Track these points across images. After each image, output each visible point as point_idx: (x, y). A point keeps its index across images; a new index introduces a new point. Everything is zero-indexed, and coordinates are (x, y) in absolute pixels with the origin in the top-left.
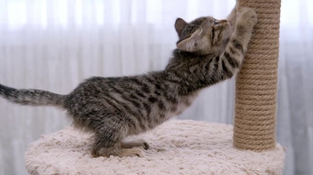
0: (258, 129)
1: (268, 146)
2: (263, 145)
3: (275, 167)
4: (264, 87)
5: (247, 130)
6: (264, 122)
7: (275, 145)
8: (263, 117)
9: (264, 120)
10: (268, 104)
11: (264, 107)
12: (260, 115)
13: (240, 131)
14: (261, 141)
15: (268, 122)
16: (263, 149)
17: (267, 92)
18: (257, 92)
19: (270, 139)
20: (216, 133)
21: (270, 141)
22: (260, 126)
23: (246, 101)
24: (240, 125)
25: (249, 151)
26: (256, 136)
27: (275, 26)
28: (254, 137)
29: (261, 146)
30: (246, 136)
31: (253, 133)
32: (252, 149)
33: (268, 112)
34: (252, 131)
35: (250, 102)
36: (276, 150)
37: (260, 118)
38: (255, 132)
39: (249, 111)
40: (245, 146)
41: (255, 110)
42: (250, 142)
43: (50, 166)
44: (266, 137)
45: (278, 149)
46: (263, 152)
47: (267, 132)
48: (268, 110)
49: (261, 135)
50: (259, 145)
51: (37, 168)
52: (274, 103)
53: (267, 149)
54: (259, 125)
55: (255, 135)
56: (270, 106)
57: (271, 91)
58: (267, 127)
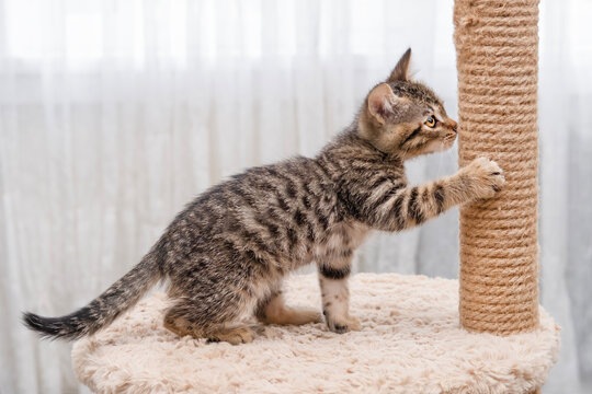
0: (502, 293)
1: (522, 325)
2: (513, 322)
3: (530, 365)
4: (510, 213)
5: (481, 294)
6: (513, 280)
7: (538, 322)
8: (511, 271)
9: (514, 275)
10: (519, 245)
11: (512, 251)
12: (504, 267)
13: (470, 298)
14: (509, 316)
15: (521, 279)
16: (512, 330)
17: (515, 222)
18: (498, 223)
19: (526, 310)
20: (436, 299)
21: (525, 314)
22: (505, 288)
23: (479, 241)
24: (469, 286)
25: (486, 333)
26: (499, 307)
27: (526, 98)
28: (494, 309)
29: (509, 324)
30: (480, 306)
31: (493, 301)
32: (492, 331)
33: (520, 260)
34: (490, 297)
35: (486, 242)
36: (539, 331)
37: (504, 272)
38: (496, 299)
39: (484, 260)
40: (479, 324)
41: (493, 257)
42: (488, 318)
43: (116, 369)
44: (518, 307)
45: (542, 330)
46: (513, 336)
47: (519, 297)
48: (520, 255)
49: (507, 304)
50: (505, 322)
51: (92, 372)
52: (533, 242)
53: (521, 329)
54: (503, 285)
55: (496, 304)
56: (523, 249)
57: (525, 221)
58: (520, 288)
